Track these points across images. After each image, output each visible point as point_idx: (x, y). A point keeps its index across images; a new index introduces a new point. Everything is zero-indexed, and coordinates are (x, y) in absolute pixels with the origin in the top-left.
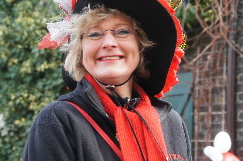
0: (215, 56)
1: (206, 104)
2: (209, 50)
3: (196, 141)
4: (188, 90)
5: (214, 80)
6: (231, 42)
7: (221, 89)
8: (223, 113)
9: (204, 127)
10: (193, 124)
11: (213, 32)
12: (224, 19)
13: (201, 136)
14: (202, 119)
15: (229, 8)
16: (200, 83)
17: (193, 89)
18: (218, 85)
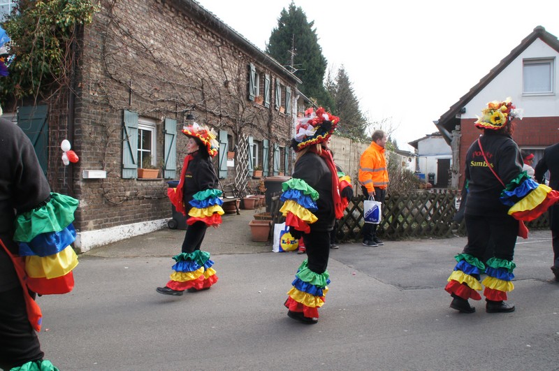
0: (62, 96)
1: (56, 125)
2: (58, 92)
3: (50, 147)
4: (45, 116)
5: (61, 111)
6: (71, 89)
7: (65, 116)
8: (66, 130)
9: (55, 139)
10: (48, 137)
11: (60, 82)
12: (67, 74)
13: (53, 144)
14: (54, 134)
15: (70, 68)
16: (52, 112)
17: (48, 115)
18: (63, 114)
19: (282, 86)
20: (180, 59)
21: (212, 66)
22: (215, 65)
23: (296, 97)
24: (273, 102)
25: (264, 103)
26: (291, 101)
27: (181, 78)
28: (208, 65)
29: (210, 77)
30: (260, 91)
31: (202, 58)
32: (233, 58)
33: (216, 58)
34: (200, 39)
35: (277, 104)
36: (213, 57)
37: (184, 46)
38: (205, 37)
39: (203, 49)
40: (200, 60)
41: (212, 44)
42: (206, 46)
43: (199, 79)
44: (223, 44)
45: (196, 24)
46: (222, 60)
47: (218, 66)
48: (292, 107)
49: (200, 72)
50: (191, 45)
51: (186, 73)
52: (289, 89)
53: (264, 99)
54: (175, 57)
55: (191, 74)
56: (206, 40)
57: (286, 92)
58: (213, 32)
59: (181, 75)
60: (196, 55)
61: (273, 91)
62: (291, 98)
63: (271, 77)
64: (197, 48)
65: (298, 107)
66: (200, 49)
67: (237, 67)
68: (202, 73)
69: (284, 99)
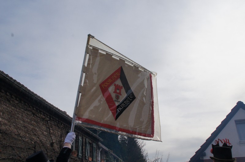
19: (90, 143)
20: (20, 130)
21: (43, 133)
22: (45, 133)
23: (99, 149)
24: (84, 154)
25: (78, 155)
26: (96, 153)
27: (20, 142)
28: (40, 133)
29: (40, 141)
30: (75, 147)
31: (36, 128)
32: (57, 128)
33: (45, 128)
34: (35, 117)
35: (86, 155)
36: (44, 128)
37: (24, 121)
38: (39, 115)
39: (37, 122)
40: (35, 130)
41: (43, 119)
42: (39, 121)
43: (33, 142)
44: (51, 119)
45: (33, 107)
46: (49, 129)
47: (47, 133)
48: (97, 156)
49: (34, 137)
50: (29, 120)
51: (24, 139)
52: (94, 145)
53: (78, 153)
54: (17, 129)
55: (27, 139)
56: (39, 117)
57: (92, 147)
58: (44, 112)
59: (20, 140)
60: (32, 127)
61: (84, 147)
62: (96, 150)
63: (82, 138)
64: (33, 122)
65: (101, 156)
66: (35, 123)
67: (60, 133)
68: (35, 138)
69: (92, 152)
